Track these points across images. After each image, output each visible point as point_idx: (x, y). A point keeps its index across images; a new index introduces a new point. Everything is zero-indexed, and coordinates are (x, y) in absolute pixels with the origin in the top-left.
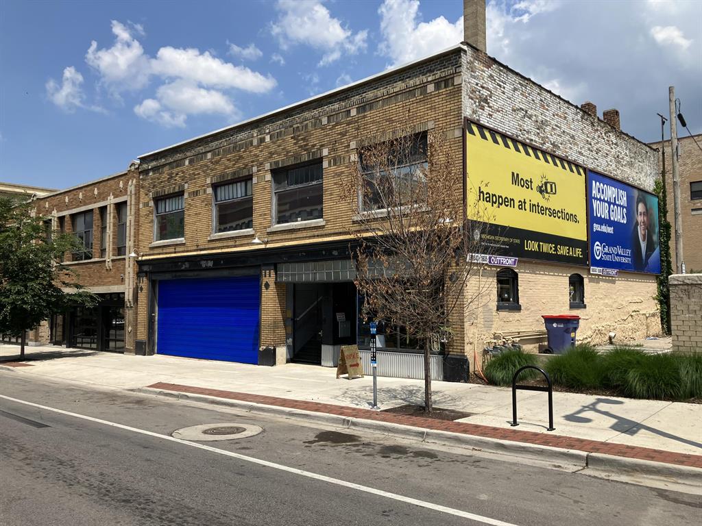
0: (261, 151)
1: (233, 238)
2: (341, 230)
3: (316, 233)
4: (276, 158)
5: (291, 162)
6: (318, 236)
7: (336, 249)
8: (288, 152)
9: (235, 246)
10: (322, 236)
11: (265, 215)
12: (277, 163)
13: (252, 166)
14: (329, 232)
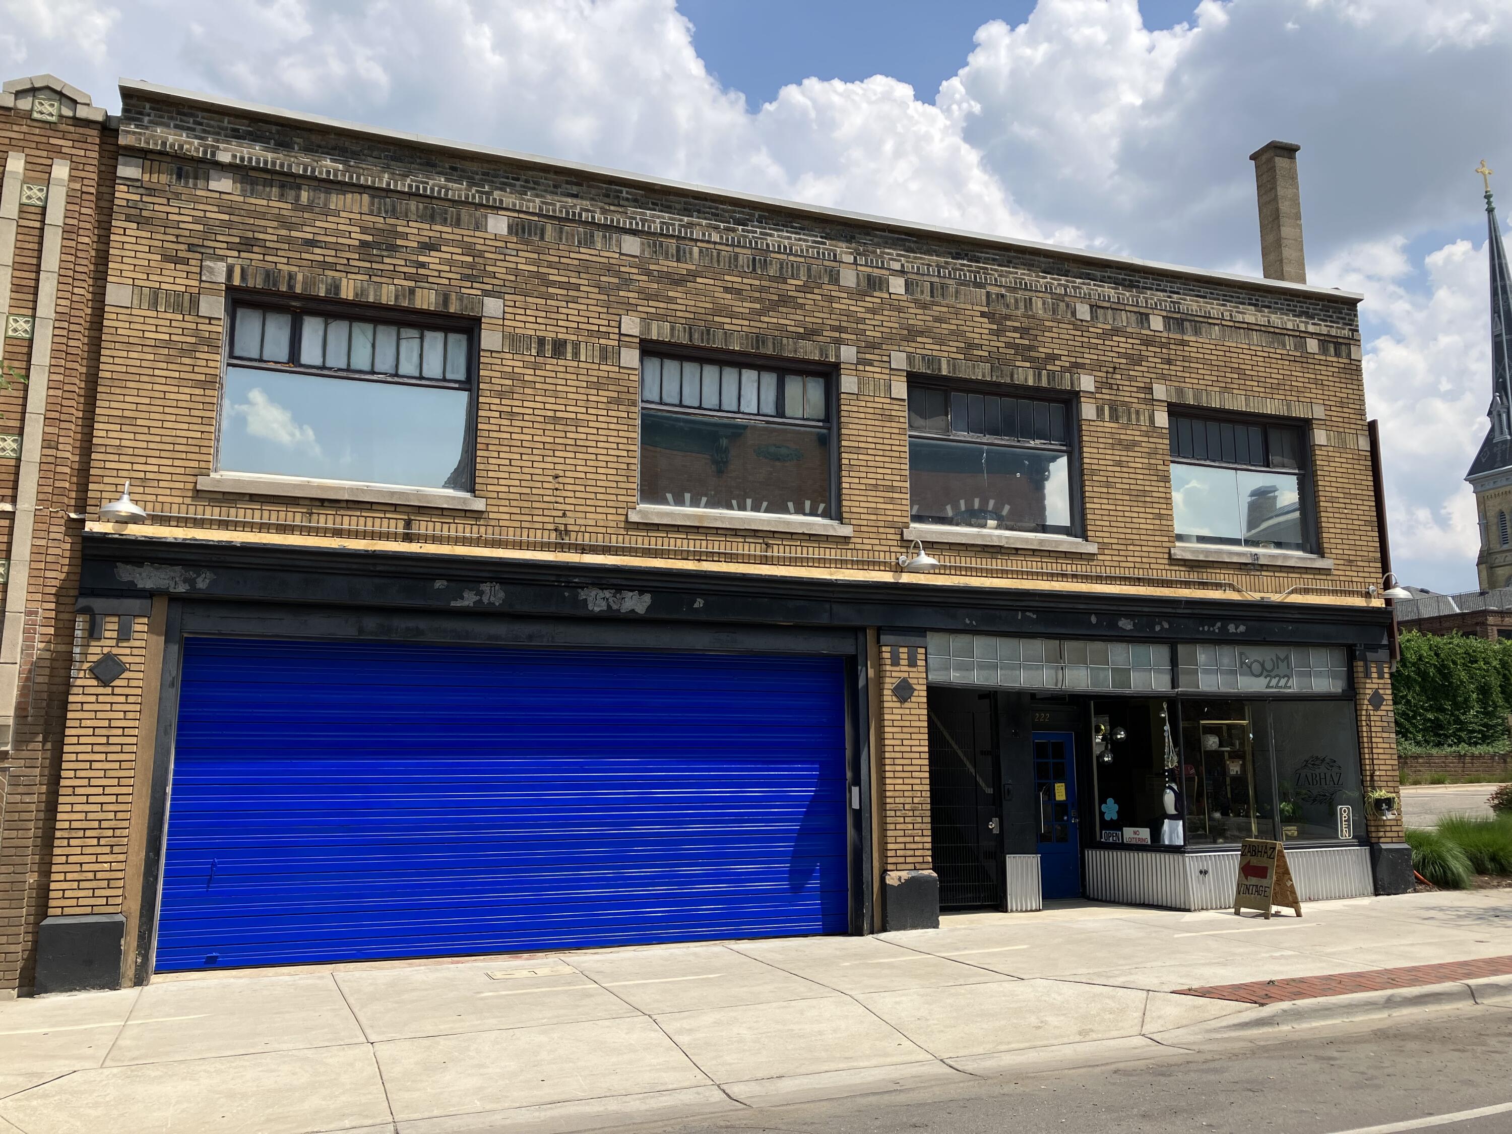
0: (873, 311)
1: (755, 533)
2: (1140, 574)
3: (1069, 569)
4: (928, 346)
5: (981, 372)
6: (1074, 576)
7: (1128, 615)
8: (970, 346)
9: (765, 560)
10: (1086, 578)
11: (892, 489)
12: (931, 361)
13: (838, 342)
14: (1109, 572)
